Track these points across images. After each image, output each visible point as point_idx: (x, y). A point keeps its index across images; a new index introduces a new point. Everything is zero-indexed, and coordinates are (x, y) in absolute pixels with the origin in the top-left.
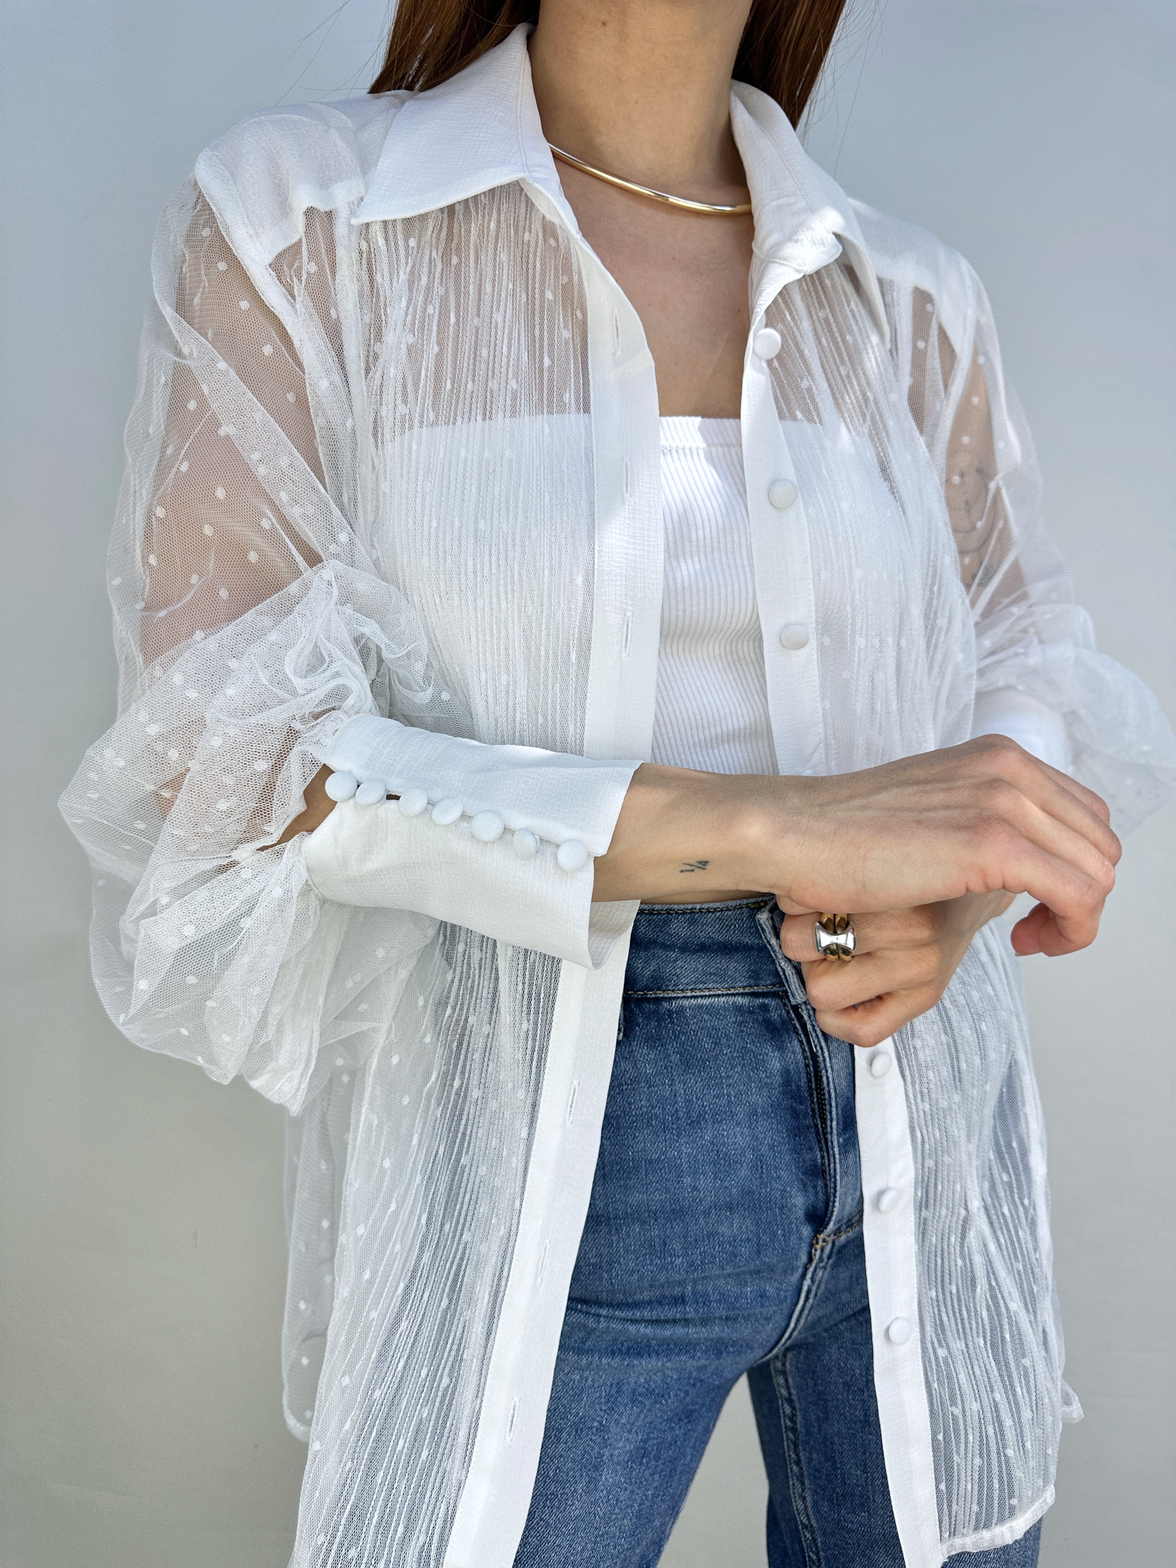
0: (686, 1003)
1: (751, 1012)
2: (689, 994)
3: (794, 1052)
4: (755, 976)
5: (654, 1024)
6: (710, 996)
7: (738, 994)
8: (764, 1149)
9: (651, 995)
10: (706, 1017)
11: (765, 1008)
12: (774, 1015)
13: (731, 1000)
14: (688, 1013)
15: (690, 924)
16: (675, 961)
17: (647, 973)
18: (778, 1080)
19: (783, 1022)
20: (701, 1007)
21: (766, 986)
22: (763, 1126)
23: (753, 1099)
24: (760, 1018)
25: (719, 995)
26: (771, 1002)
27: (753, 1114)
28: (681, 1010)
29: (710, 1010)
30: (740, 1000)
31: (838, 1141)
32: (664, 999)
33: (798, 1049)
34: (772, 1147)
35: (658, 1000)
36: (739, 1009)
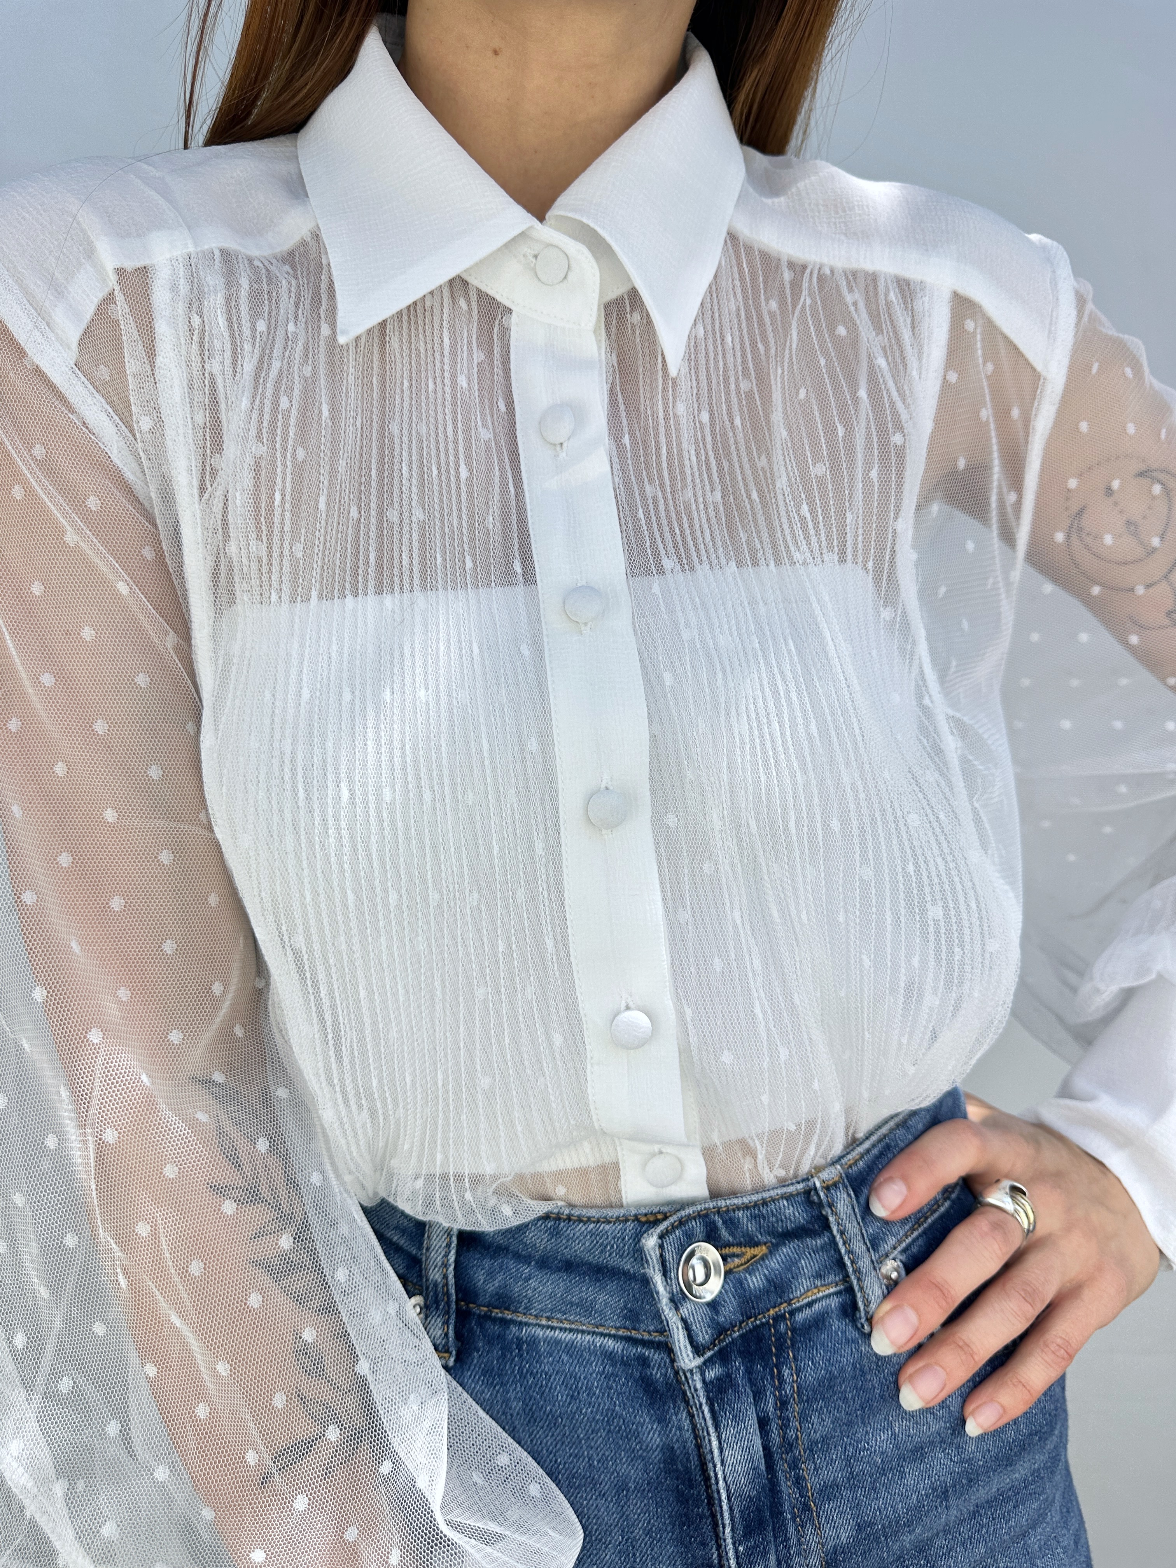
0: (540, 1333)
1: (625, 1364)
2: (544, 1322)
3: (680, 1429)
4: (633, 1317)
5: (496, 1352)
6: (571, 1330)
7: (610, 1336)
8: (638, 1532)
9: (497, 1313)
10: (565, 1358)
11: (644, 1362)
12: (657, 1374)
13: (599, 1341)
14: (543, 1347)
15: (552, 1235)
16: (528, 1279)
17: (491, 1287)
18: (656, 1456)
19: (669, 1386)
20: (558, 1342)
21: (649, 1332)
22: (636, 1506)
23: (623, 1469)
24: (637, 1374)
25: (583, 1332)
26: (655, 1356)
27: (621, 1487)
28: (533, 1342)
29: (570, 1348)
30: (610, 1343)
31: (736, 1551)
32: (512, 1321)
33: (686, 1424)
34: (648, 1533)
35: (505, 1323)
36: (609, 1356)
